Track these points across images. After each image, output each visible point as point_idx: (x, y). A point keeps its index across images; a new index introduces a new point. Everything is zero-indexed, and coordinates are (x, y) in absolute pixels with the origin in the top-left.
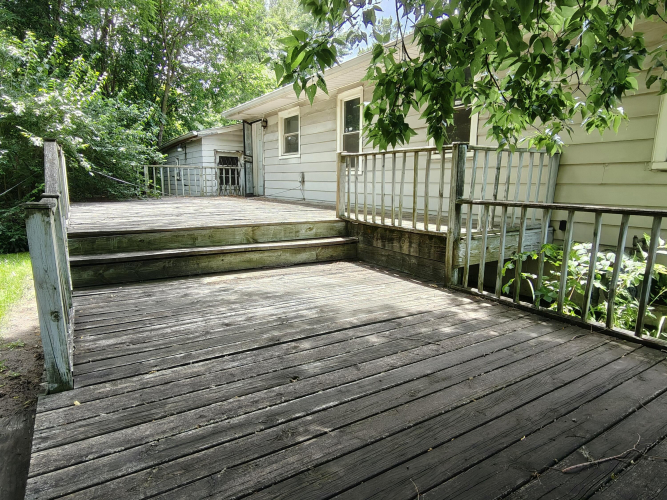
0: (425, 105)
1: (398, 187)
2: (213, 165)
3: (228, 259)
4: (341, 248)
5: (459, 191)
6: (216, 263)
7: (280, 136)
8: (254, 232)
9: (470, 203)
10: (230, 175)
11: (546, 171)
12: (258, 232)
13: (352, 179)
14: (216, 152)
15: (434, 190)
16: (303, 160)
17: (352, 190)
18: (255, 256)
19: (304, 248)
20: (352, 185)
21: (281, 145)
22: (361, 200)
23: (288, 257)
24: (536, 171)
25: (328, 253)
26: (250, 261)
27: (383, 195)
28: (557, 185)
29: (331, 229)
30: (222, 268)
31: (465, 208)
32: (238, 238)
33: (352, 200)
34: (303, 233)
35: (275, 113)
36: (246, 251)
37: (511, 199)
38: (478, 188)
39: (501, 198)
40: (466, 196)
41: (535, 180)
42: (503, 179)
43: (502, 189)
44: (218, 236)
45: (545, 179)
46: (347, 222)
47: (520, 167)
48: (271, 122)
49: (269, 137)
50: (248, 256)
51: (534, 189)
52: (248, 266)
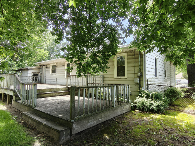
0: (83, 73)
1: (78, 81)
2: (31, 76)
3: (47, 95)
4: (68, 93)
5: (87, 82)
6: (44, 95)
7: (51, 69)
8: (51, 90)
9: (89, 84)
10: (35, 78)
11: (102, 78)
12: (52, 90)
13: (70, 79)
14: (32, 72)
15: (84, 82)
16: (56, 75)
17: (70, 82)
18: (51, 94)
19: (61, 92)
20: (70, 81)
21: (51, 71)
22: (71, 84)
23: (58, 94)
24: (100, 78)
25: (65, 93)
26: (51, 95)
27: (75, 83)
28: (104, 81)
29: (65, 89)
30: (45, 96)
31: (88, 84)
32: (48, 91)
33: (70, 84)
34: (60, 90)
35: (50, 64)
36: (50, 93)
37: (96, 83)
38: (90, 81)
39: (94, 83)
40: (89, 82)
41: (100, 80)
42: (94, 79)
43: (94, 81)
44: (44, 91)
45: (101, 80)
46: (69, 88)
47: (97, 78)
48: (48, 66)
49: (47, 69)
50: (50, 94)
51: (100, 81)
52: (50, 96)
